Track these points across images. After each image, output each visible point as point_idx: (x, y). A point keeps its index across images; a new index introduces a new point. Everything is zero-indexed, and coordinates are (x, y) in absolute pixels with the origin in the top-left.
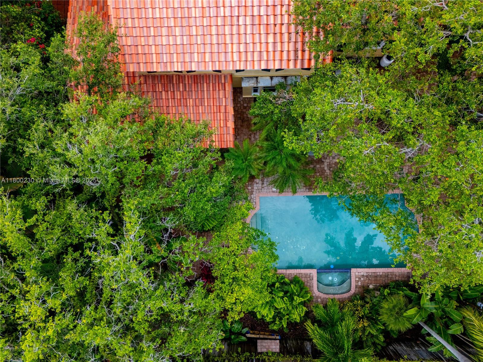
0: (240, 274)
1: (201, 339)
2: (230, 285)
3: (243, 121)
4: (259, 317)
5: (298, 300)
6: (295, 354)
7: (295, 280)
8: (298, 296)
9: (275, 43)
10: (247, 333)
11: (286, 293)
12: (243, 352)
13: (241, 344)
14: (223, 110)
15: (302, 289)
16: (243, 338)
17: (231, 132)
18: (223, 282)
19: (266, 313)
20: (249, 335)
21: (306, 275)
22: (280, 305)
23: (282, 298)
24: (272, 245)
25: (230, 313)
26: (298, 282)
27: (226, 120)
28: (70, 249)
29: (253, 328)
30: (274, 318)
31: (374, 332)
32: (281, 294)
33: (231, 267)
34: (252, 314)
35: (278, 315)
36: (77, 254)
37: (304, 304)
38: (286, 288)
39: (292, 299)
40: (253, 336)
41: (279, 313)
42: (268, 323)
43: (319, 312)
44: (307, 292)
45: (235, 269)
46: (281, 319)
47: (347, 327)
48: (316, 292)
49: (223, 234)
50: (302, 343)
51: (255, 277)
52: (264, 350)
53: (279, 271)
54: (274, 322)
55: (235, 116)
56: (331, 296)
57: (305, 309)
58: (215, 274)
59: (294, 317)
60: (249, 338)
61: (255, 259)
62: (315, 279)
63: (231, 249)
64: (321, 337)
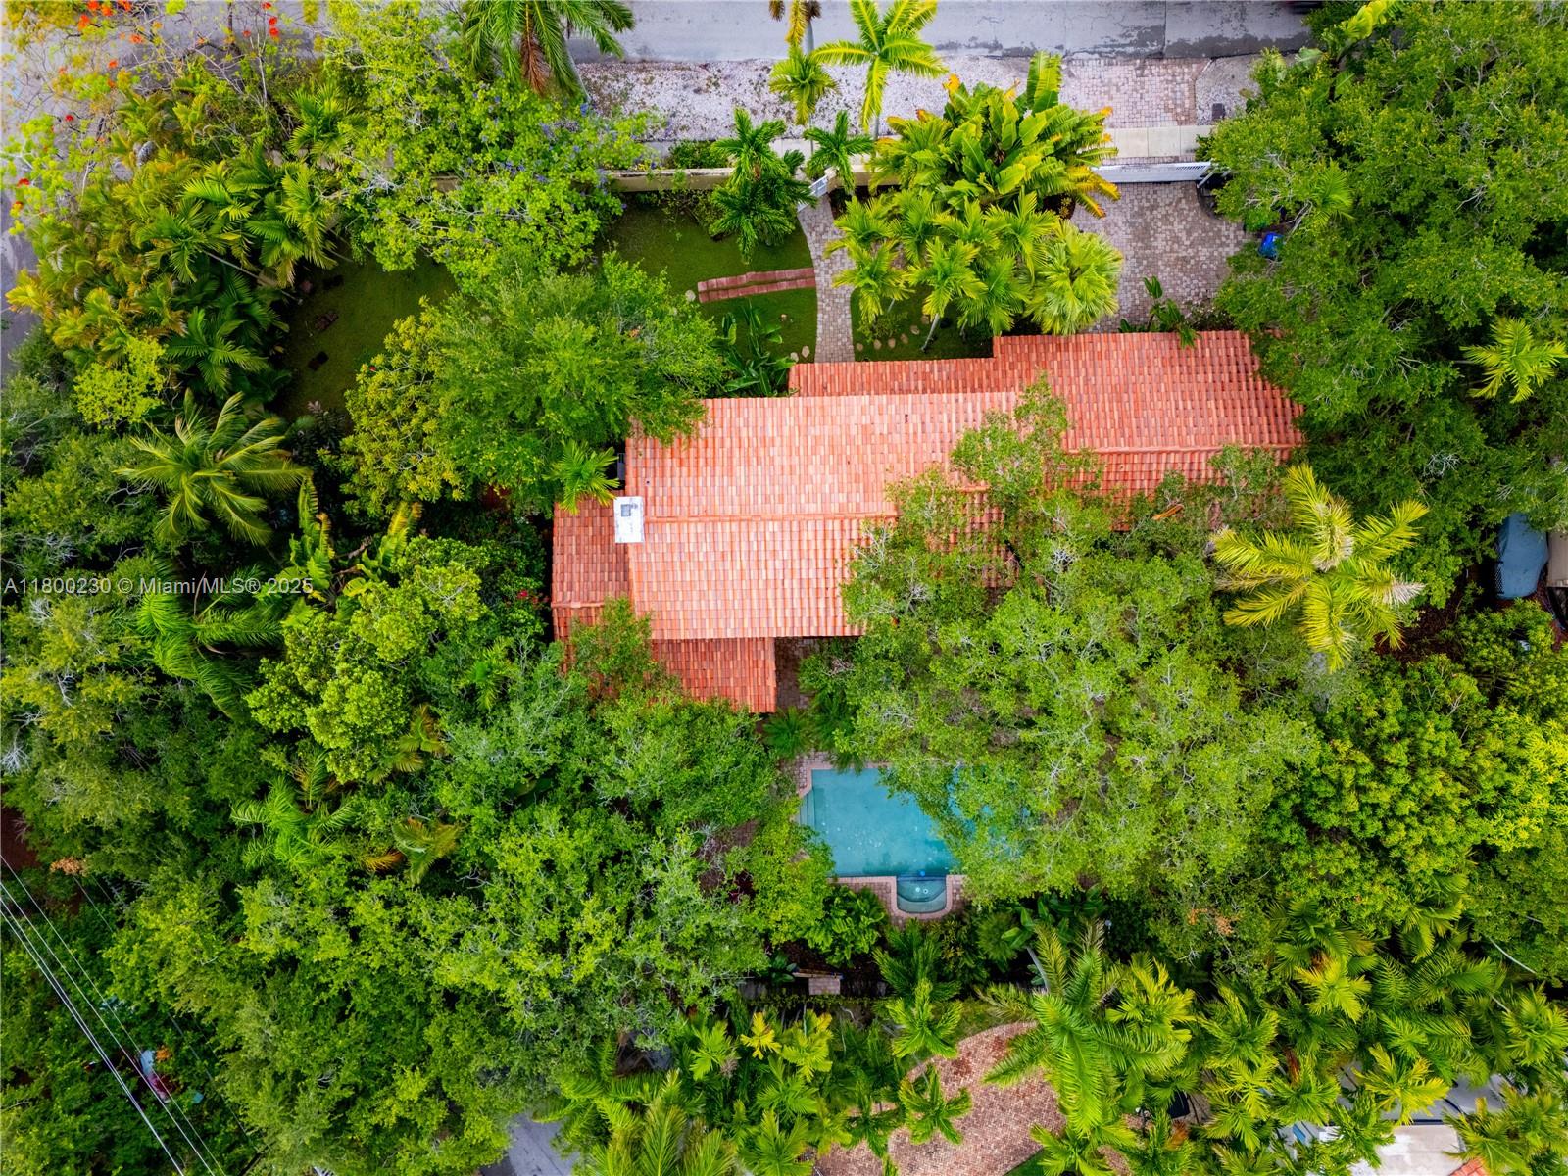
0: (786, 887)
1: (746, 957)
2: (775, 899)
3: (787, 660)
4: (811, 945)
5: (866, 921)
6: (862, 996)
7: (864, 893)
8: (867, 915)
9: (826, 608)
10: (795, 970)
11: (849, 911)
12: (789, 994)
13: (788, 985)
14: (761, 665)
15: (872, 907)
16: (789, 977)
17: (772, 692)
18: (766, 897)
19: (820, 940)
20: (796, 974)
21: (880, 885)
22: (840, 927)
23: (844, 918)
24: (826, 849)
25: (775, 934)
26: (868, 896)
27: (765, 678)
28: (609, 863)
29: (803, 966)
30: (833, 947)
31: (971, 965)
32: (843, 913)
33: (775, 879)
34: (802, 942)
35: (839, 942)
36: (617, 868)
37: (876, 927)
38: (850, 904)
39: (858, 920)
40: (803, 975)
41: (840, 939)
42: (825, 955)
43: (893, 937)
44: (880, 911)
45: (780, 880)
46: (842, 948)
47: (926, 954)
48: (895, 911)
49: (765, 838)
50: (875, 985)
51: (805, 890)
52: (819, 992)
53: (841, 880)
54: (832, 953)
55: (777, 654)
56: (913, 917)
57: (877, 934)
58: (756, 886)
59: (861, 945)
60: (797, 978)
61: (805, 868)
62: (894, 891)
63: (776, 856)
64: (892, 967)
